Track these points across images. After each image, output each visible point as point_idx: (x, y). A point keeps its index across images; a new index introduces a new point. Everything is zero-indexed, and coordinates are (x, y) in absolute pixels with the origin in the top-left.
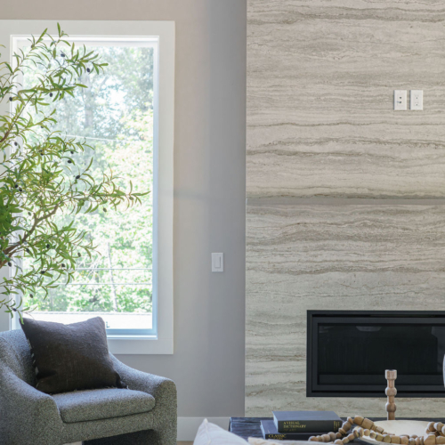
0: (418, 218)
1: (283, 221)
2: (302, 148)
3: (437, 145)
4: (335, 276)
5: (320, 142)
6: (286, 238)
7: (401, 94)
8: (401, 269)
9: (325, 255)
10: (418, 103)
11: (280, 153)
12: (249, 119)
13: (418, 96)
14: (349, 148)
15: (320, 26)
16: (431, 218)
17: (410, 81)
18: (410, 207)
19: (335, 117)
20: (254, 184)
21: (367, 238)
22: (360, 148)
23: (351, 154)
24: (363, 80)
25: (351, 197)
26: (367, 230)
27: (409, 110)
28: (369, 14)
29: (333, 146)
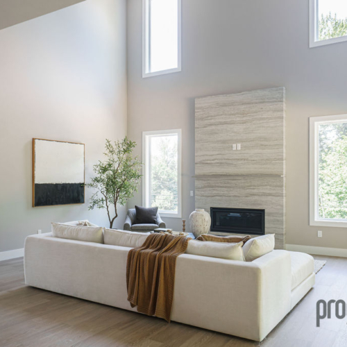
0: (239, 181)
1: (204, 182)
2: (209, 162)
3: (244, 160)
4: (217, 198)
5: (213, 160)
6: (205, 187)
7: (234, 145)
8: (235, 196)
9: (215, 192)
10: (239, 148)
11: (203, 163)
12: (196, 154)
13: (239, 146)
14: (221, 161)
15: (213, 127)
16: (243, 181)
17: (237, 141)
18: (237, 178)
19: (217, 153)
20: (197, 172)
21: (226, 187)
22: (224, 161)
23: (221, 163)
24: (224, 142)
25: (221, 175)
26: (225, 185)
27: (237, 150)
28: (226, 123)
29: (216, 161)
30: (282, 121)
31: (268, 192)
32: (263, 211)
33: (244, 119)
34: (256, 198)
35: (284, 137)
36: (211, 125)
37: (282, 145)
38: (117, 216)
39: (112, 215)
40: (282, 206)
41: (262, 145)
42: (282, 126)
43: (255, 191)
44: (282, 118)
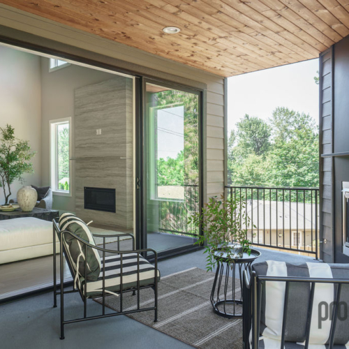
0: (100, 163)
1: (80, 164)
2: (83, 146)
3: (103, 144)
4: (88, 178)
6: (81, 169)
7: (97, 130)
8: (98, 177)
9: (87, 173)
10: (100, 133)
11: (80, 147)
12: (76, 139)
13: (100, 131)
15: (86, 115)
16: (103, 163)
17: (99, 127)
18: (99, 161)
19: (87, 138)
20: (76, 155)
21: (93, 169)
22: (91, 145)
24: (91, 128)
25: (90, 158)
26: (93, 166)
27: (99, 135)
28: (92, 111)
29: (87, 145)
30: (125, 108)
31: (117, 172)
32: (114, 190)
33: (104, 106)
34: (110, 178)
35: (127, 122)
36: (84, 113)
37: (125, 129)
38: (10, 194)
39: (7, 193)
40: (125, 185)
41: (114, 130)
42: (125, 112)
43: (110, 172)
44: (125, 104)
